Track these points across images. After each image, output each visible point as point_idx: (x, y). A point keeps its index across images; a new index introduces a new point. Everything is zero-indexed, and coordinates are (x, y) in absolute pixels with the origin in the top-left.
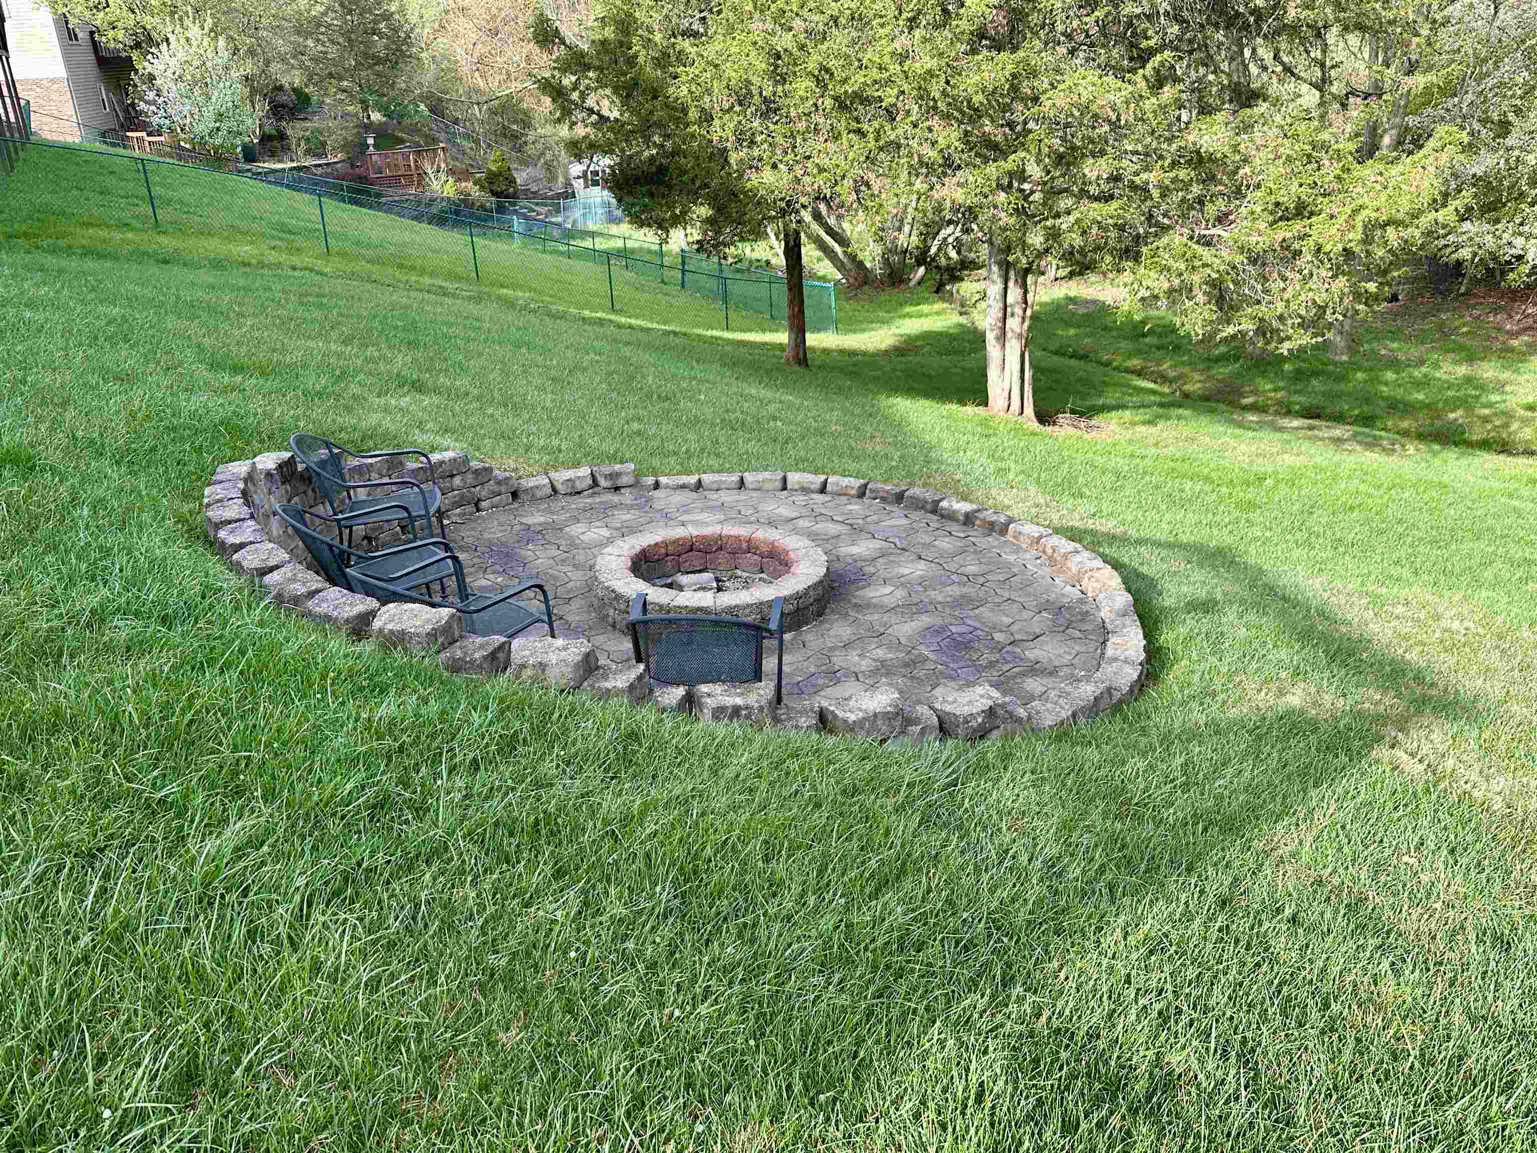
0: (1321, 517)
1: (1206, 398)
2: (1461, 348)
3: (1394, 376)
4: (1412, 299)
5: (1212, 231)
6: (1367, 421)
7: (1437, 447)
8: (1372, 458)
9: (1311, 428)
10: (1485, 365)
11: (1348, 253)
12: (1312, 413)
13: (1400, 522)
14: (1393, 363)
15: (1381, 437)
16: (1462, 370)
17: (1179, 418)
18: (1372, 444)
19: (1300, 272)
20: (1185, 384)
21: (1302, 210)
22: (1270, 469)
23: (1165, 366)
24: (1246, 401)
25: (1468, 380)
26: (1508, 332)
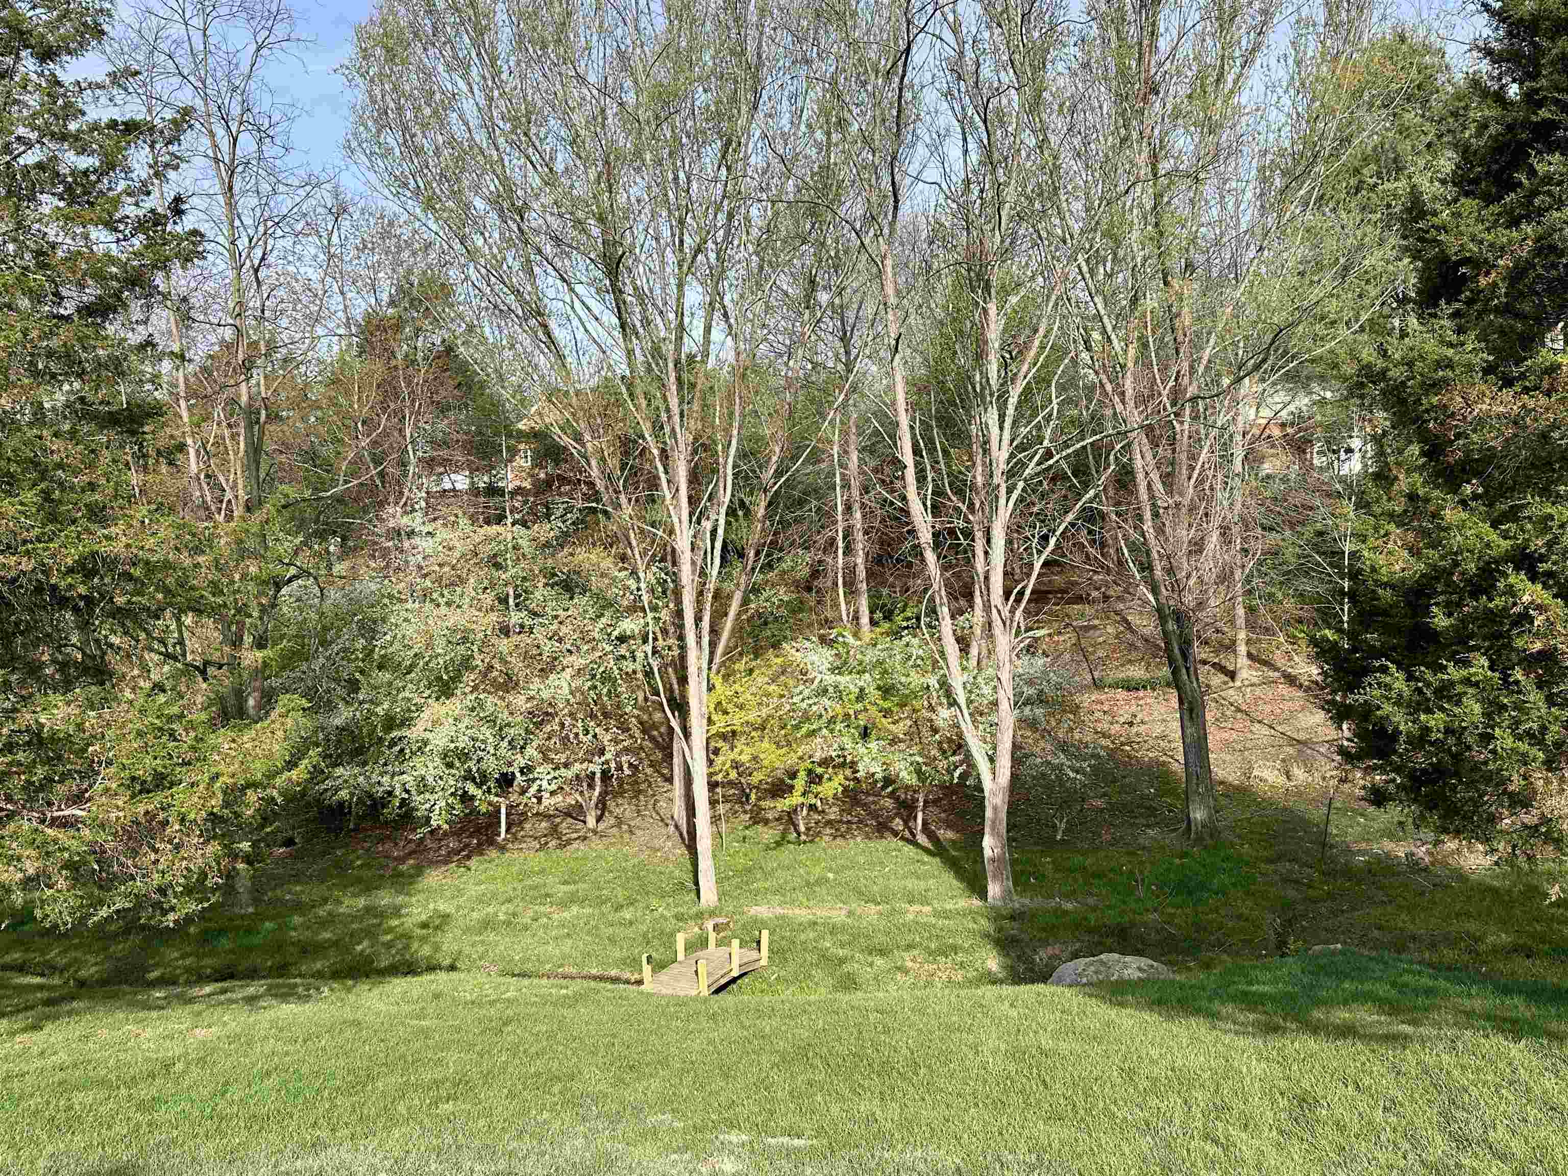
0: (236, 1093)
1: (103, 983)
2: (359, 880)
3: (301, 919)
4: (308, 841)
5: (66, 813)
6: (282, 970)
7: (350, 983)
8: (288, 1010)
9: (224, 991)
10: (382, 893)
11: (213, 817)
12: (226, 974)
13: (317, 1075)
14: (298, 907)
15: (296, 985)
16: (362, 902)
17: (70, 1013)
18: (286, 995)
19: (170, 842)
20: (79, 969)
21: (161, 781)
22: (178, 1051)
23: (52, 954)
24: (154, 975)
25: (368, 910)
26: (395, 859)
